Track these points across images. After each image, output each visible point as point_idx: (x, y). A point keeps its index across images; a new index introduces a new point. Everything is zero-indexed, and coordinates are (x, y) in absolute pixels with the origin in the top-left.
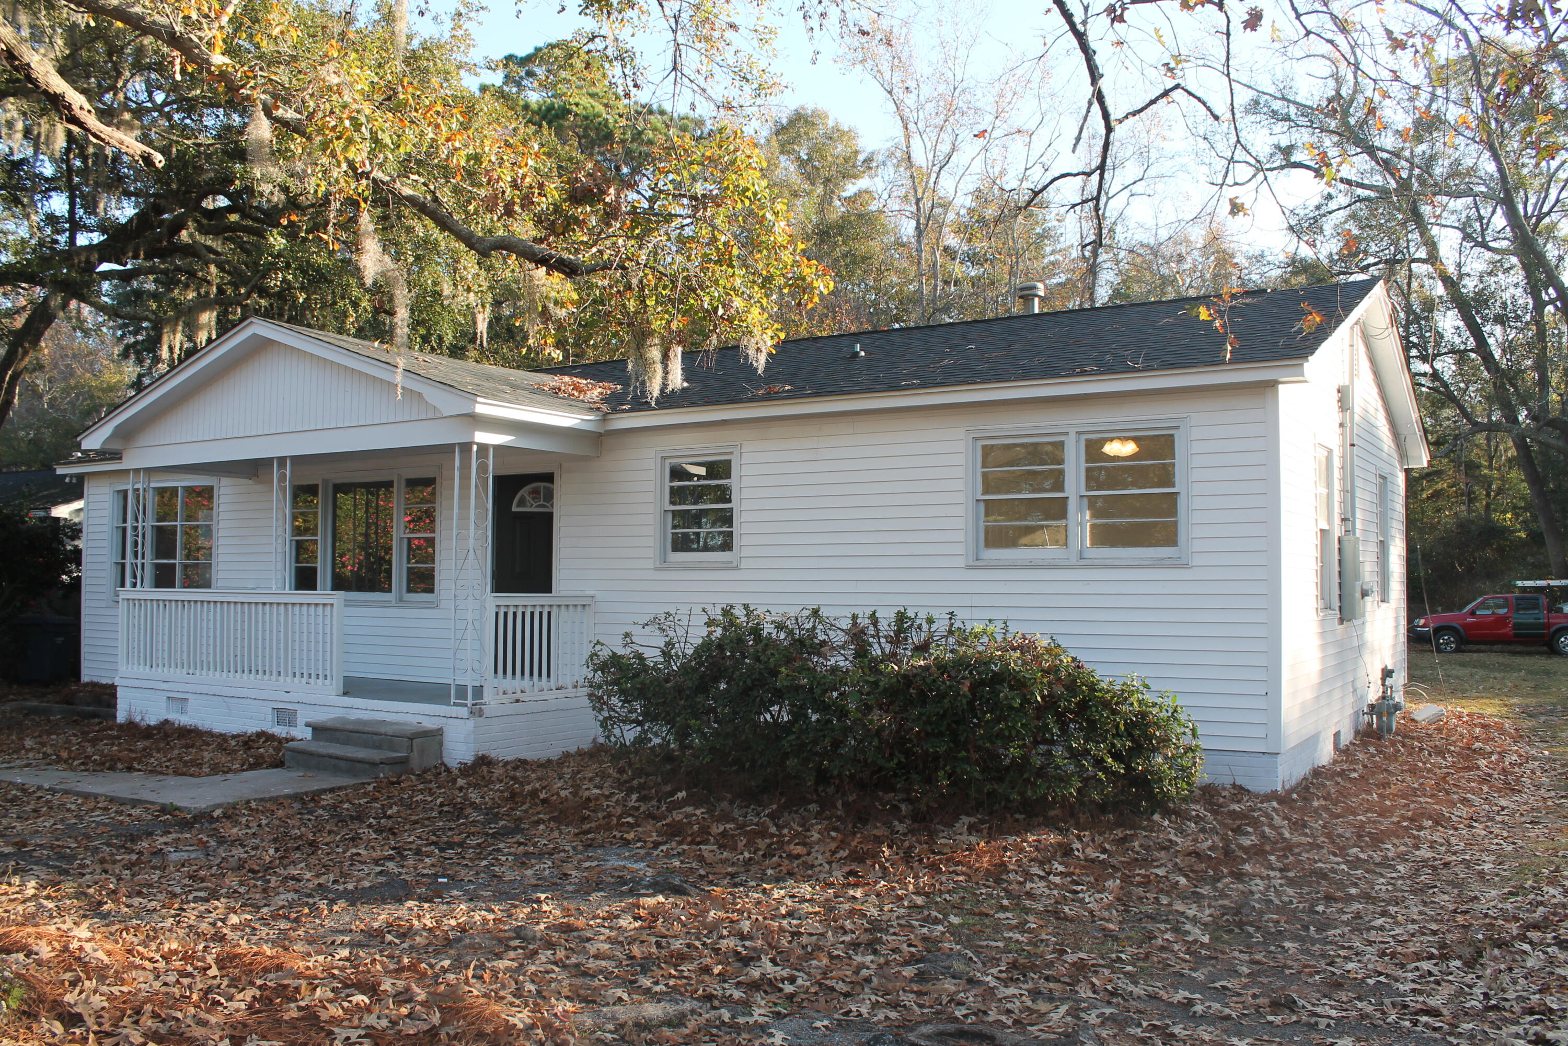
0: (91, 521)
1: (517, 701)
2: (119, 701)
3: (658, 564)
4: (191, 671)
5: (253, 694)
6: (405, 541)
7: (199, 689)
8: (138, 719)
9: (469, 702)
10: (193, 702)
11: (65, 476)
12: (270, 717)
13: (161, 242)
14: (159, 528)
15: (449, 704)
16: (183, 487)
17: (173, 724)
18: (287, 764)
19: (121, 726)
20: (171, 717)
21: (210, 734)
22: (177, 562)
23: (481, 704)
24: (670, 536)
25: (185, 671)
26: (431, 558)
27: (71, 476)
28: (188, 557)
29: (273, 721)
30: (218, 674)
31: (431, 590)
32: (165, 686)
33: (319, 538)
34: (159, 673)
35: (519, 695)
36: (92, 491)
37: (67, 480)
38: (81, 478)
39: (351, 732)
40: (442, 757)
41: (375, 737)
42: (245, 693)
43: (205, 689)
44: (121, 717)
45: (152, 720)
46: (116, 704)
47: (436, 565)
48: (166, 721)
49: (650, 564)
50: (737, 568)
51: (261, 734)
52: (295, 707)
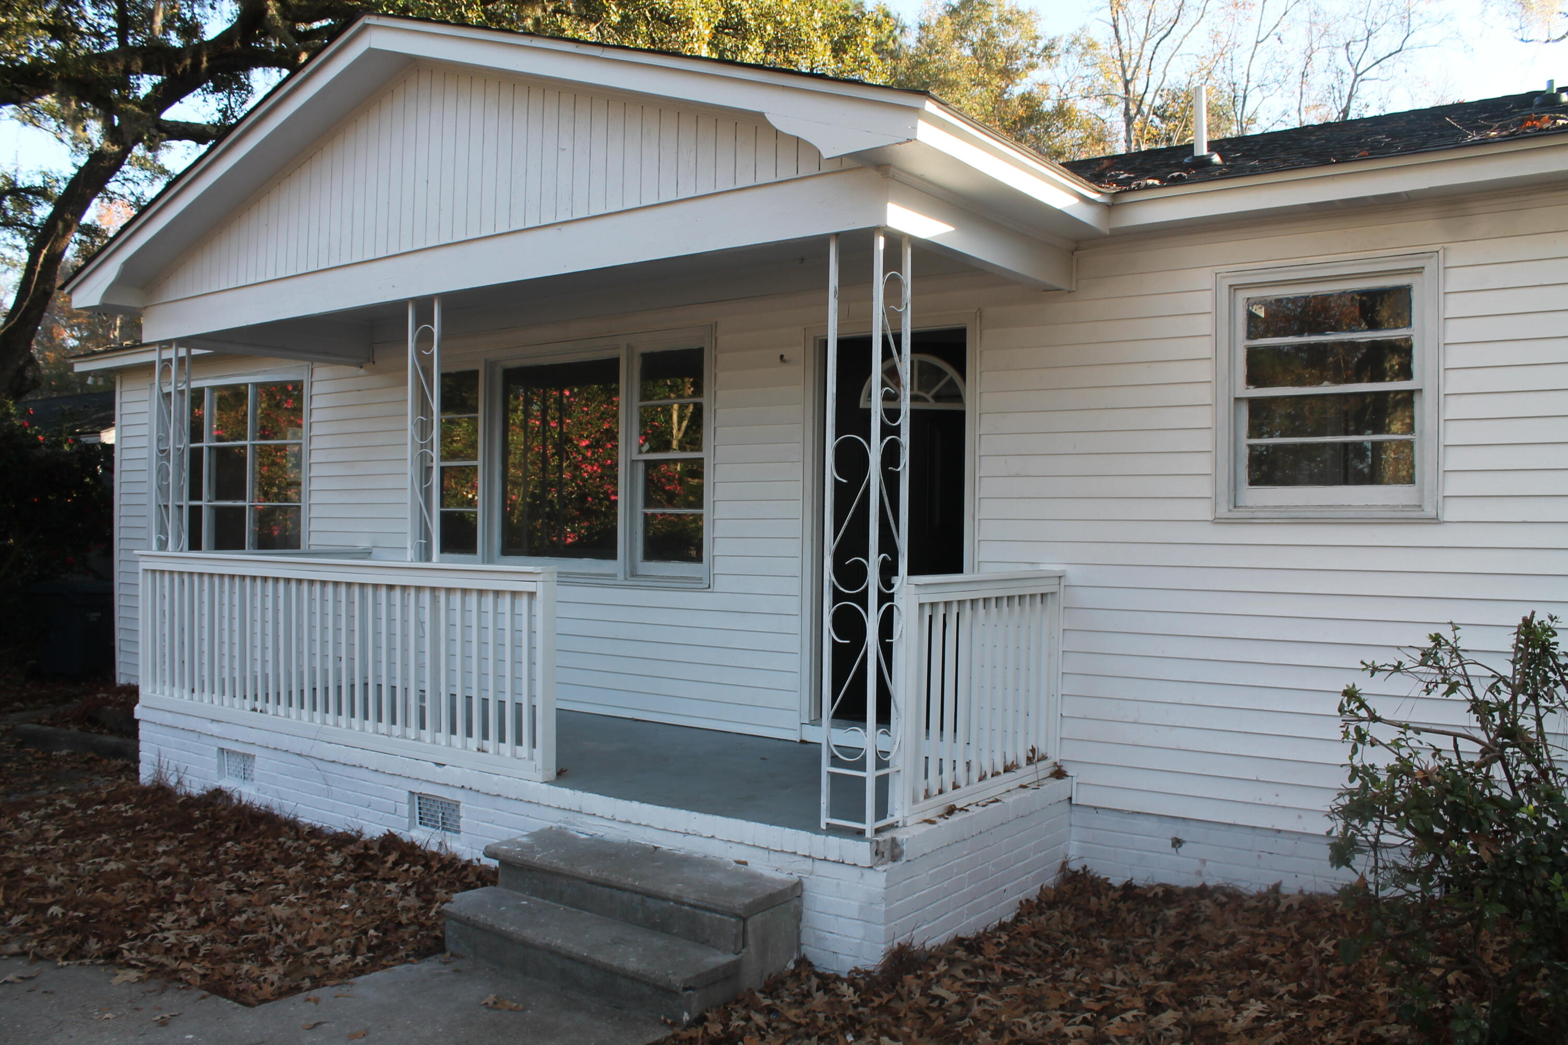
0: (127, 443)
1: (951, 810)
2: (142, 746)
3: (1223, 511)
4: (259, 705)
5: (372, 759)
6: (641, 467)
7: (272, 740)
8: (172, 781)
9: (869, 826)
10: (263, 763)
11: (88, 373)
12: (405, 809)
13: (232, 43)
14: (218, 449)
15: (816, 829)
16: (256, 385)
17: (229, 798)
18: (450, 946)
19: (145, 791)
20: (228, 783)
21: (293, 825)
22: (247, 504)
23: (892, 826)
24: (1245, 453)
25: (248, 704)
26: (696, 498)
27: (96, 373)
28: (266, 496)
29: (411, 816)
30: (305, 713)
31: (699, 559)
32: (215, 729)
33: (479, 463)
34: (208, 703)
35: (950, 797)
36: (127, 397)
37: (90, 381)
38: (110, 375)
39: (592, 882)
40: (800, 945)
41: (650, 902)
42: (357, 756)
43: (285, 742)
44: (146, 774)
45: (195, 786)
46: (137, 751)
47: (706, 511)
48: (218, 793)
49: (1204, 511)
50: (1435, 521)
51: (390, 842)
52: (459, 796)
